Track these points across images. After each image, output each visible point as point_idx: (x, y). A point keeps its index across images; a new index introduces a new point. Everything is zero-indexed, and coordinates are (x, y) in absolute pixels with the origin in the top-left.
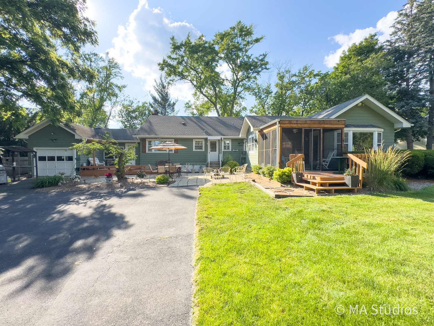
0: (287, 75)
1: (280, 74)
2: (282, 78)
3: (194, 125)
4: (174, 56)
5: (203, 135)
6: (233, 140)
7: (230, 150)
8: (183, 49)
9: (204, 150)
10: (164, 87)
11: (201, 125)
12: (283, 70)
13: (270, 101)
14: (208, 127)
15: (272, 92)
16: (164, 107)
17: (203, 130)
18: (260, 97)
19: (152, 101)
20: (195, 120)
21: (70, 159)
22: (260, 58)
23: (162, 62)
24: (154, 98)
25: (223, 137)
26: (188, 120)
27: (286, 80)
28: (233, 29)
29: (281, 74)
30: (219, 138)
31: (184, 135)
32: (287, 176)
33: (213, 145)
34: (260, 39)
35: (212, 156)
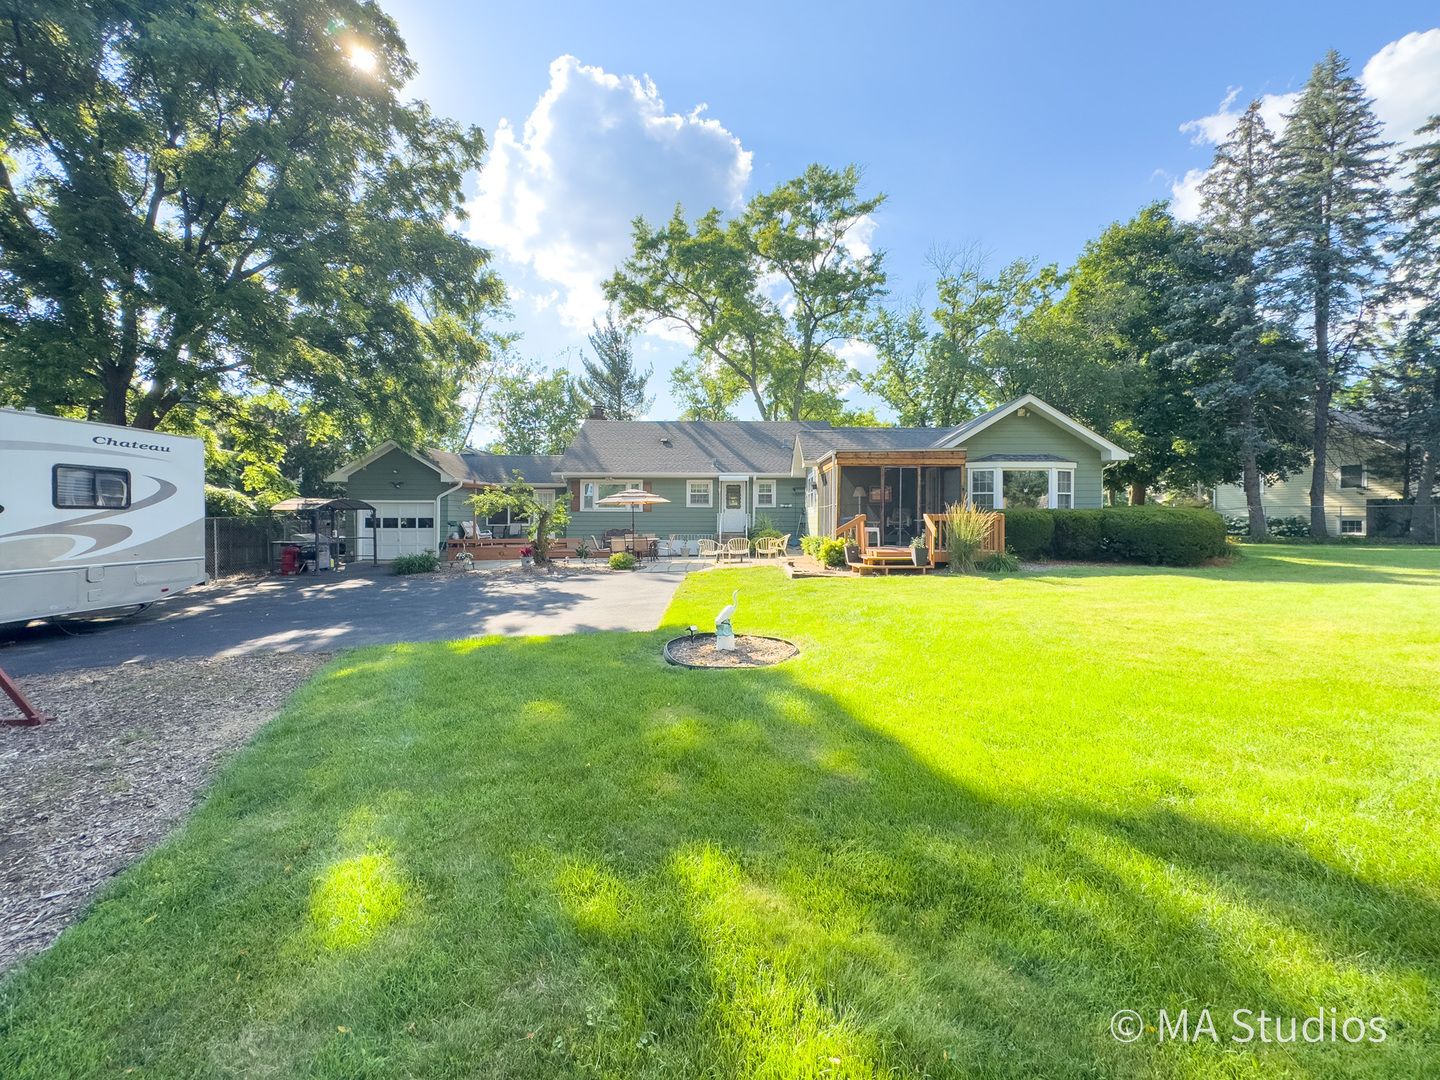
0: (971, 285)
1: (945, 283)
2: (952, 293)
3: (691, 443)
4: (643, 263)
5: (709, 470)
6: (780, 481)
7: (774, 504)
8: (665, 247)
9: (711, 504)
10: (616, 339)
11: (706, 445)
12: (954, 271)
13: (920, 358)
14: (724, 449)
15: (925, 335)
16: (615, 391)
17: (711, 456)
18: (891, 349)
19: (586, 376)
20: (692, 432)
21: (426, 523)
22: (868, 263)
23: (611, 279)
24: (594, 373)
25: (755, 475)
26: (676, 432)
27: (966, 299)
28: (799, 184)
29: (950, 285)
30: (744, 477)
31: (666, 469)
32: (837, 552)
33: (734, 490)
34: (875, 202)
35: (731, 519)
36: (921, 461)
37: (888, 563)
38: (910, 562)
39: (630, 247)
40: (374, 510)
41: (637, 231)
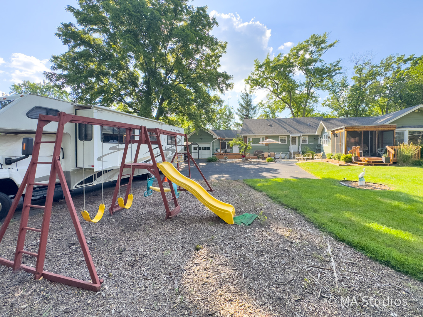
0: (367, 67)
1: (357, 67)
2: (360, 71)
3: (278, 125)
4: (257, 73)
5: (286, 133)
6: (309, 136)
7: (307, 143)
8: (264, 67)
9: (286, 143)
10: (247, 95)
11: (283, 125)
12: (361, 62)
13: (345, 94)
14: (289, 127)
15: (348, 85)
16: (248, 110)
17: (286, 129)
18: (334, 91)
19: (239, 107)
20: (277, 122)
21: (208, 149)
22: (334, 64)
23: (247, 78)
24: (242, 106)
25: (302, 134)
26: (272, 122)
27: (365, 72)
28: (308, 41)
29: (359, 67)
30: (299, 135)
31: (272, 133)
32: (349, 158)
33: (294, 140)
34: (334, 43)
35: (293, 148)
36: (378, 129)
37: (373, 162)
38: (382, 162)
39: (254, 68)
40: (198, 145)
41: (255, 63)
